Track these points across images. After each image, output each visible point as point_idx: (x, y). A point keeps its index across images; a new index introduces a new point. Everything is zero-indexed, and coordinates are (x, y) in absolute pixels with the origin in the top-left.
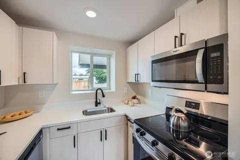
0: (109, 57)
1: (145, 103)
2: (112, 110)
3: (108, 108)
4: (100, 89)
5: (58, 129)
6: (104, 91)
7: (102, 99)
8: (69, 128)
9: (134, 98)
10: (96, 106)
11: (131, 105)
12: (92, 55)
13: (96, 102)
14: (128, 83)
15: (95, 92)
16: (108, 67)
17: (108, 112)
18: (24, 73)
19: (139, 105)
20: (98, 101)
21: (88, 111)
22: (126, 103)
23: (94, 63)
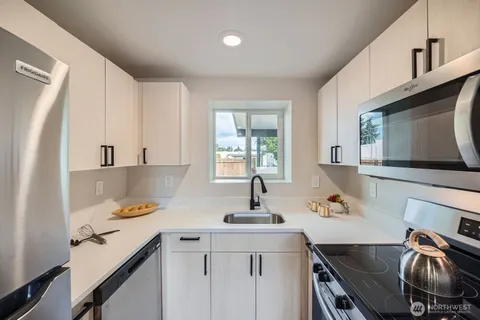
0: (282, 112)
1: (359, 213)
2: (281, 220)
3: (274, 215)
4: (259, 177)
5: (182, 239)
6: (265, 181)
7: (263, 196)
8: (198, 239)
9: (333, 199)
10: (252, 208)
11: (322, 214)
12: (250, 112)
13: (252, 201)
14: (320, 165)
15: (249, 181)
16: (279, 133)
17: (274, 223)
18: (145, 149)
19: (344, 216)
20: (256, 200)
21: (235, 215)
22: (314, 209)
23: (252, 127)
